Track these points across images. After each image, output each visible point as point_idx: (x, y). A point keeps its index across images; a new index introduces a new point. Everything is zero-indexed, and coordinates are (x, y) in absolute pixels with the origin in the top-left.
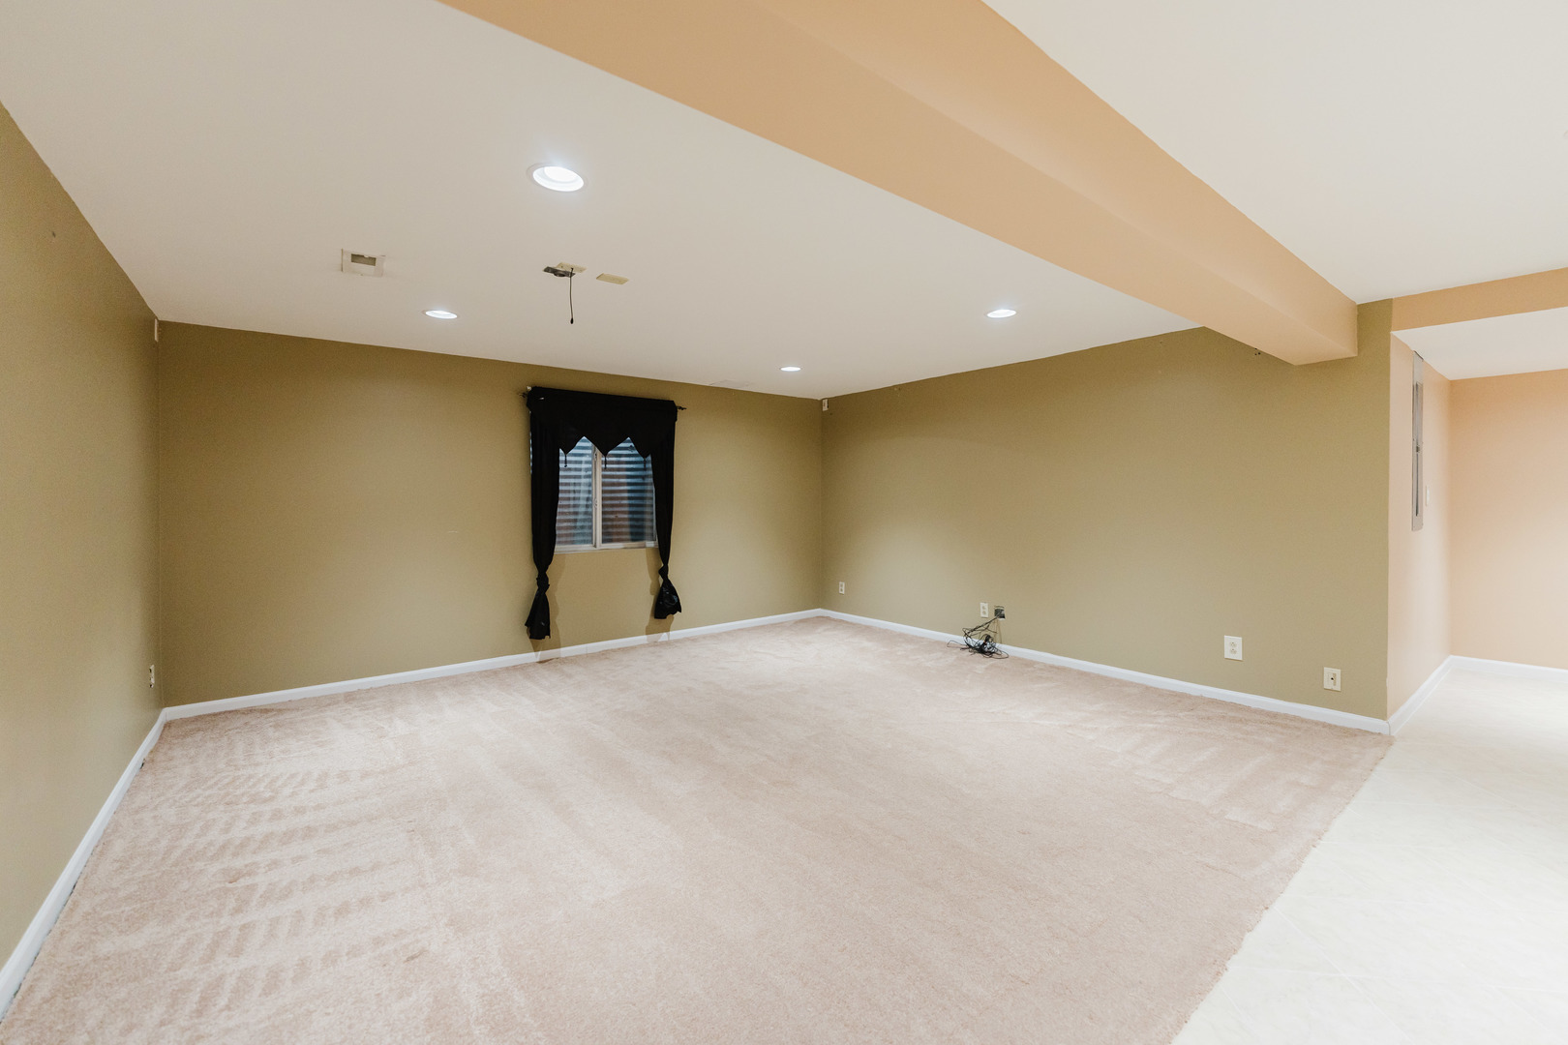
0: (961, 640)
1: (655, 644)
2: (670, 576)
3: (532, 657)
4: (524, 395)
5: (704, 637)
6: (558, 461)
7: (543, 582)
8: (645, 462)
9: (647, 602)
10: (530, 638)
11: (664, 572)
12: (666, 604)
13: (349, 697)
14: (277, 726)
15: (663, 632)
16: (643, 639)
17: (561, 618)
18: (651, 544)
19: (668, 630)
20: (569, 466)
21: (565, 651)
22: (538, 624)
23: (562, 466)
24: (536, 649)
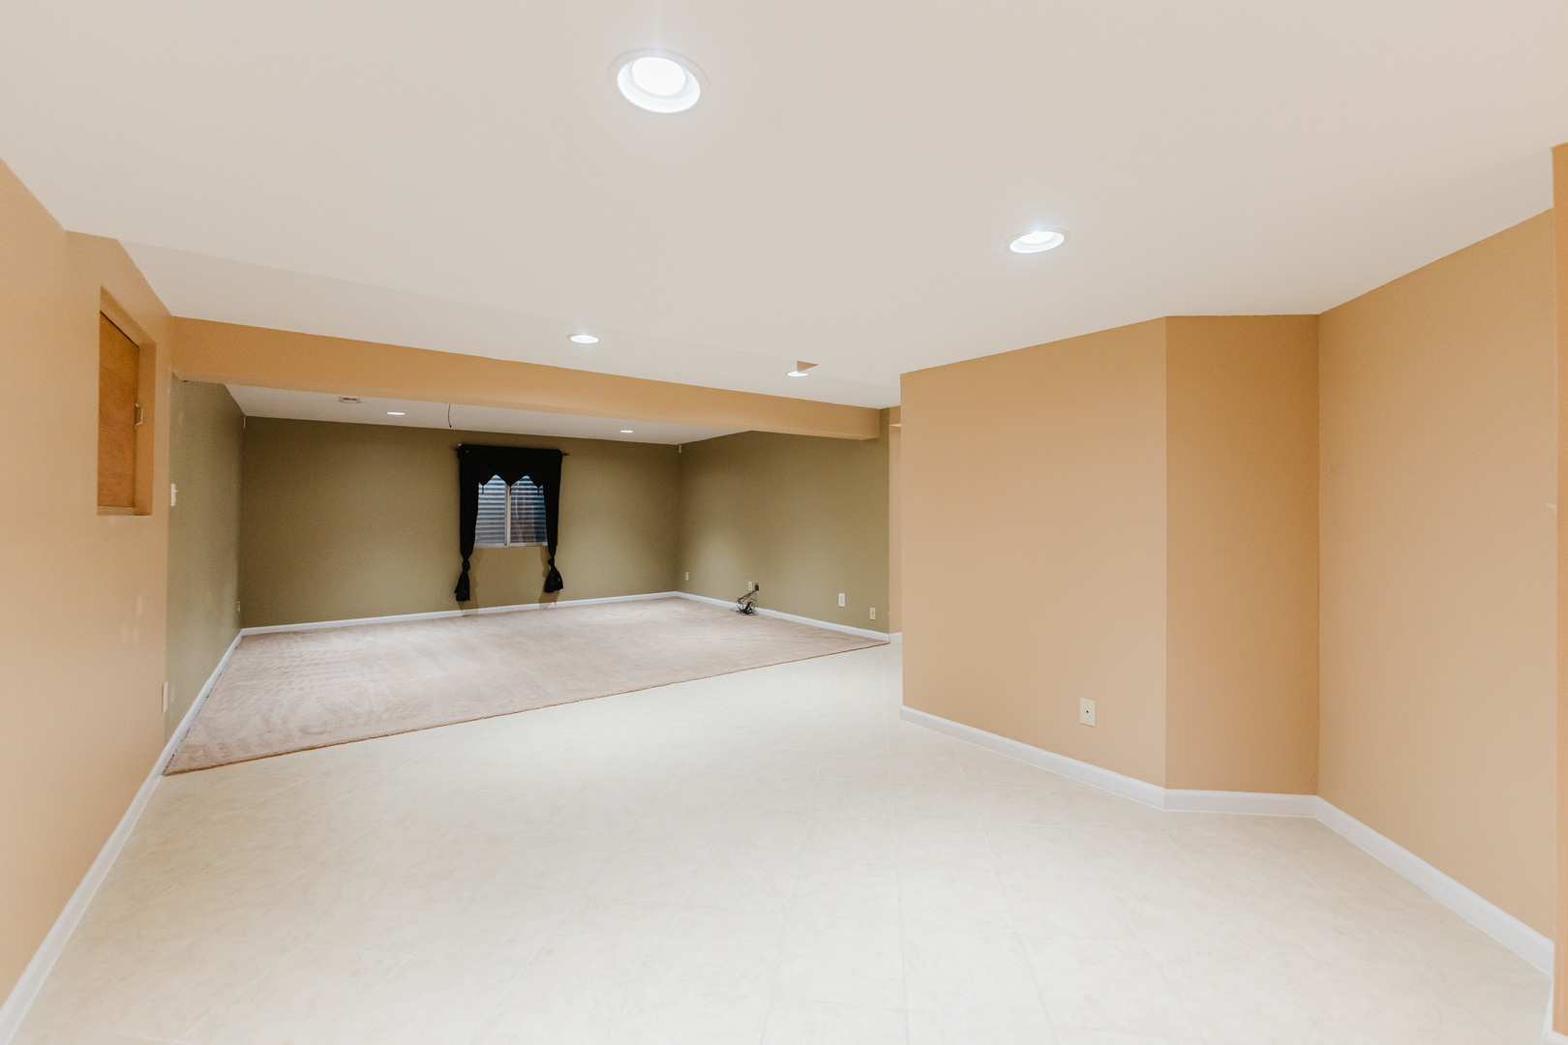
0: (736, 606)
1: (545, 609)
2: (556, 564)
3: (459, 613)
4: (456, 449)
5: (580, 606)
6: (478, 488)
7: (466, 566)
8: (538, 490)
9: (540, 582)
10: (457, 599)
11: (551, 562)
12: (553, 584)
13: (343, 629)
14: (302, 638)
15: (551, 602)
16: (537, 605)
17: (478, 590)
18: (545, 544)
19: (555, 601)
20: (485, 491)
21: (481, 611)
22: (463, 593)
23: (480, 491)
24: (461, 608)
